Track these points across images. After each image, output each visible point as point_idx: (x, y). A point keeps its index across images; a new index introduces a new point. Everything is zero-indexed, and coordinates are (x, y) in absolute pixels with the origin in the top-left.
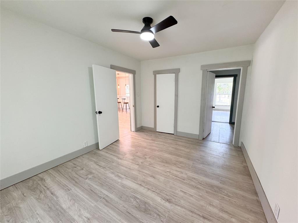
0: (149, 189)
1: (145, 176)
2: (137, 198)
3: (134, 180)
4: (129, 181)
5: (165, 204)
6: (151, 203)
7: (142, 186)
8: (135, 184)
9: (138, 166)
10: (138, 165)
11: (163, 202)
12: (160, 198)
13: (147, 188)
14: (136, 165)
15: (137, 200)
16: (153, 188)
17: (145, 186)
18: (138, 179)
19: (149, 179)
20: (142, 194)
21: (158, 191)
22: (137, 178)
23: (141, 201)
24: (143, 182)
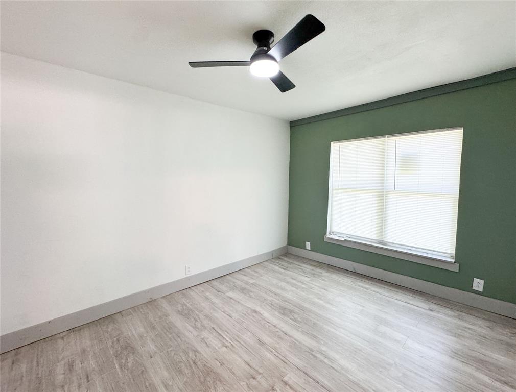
0: (275, 326)
1: (275, 349)
2: (293, 320)
3: (295, 343)
4: (307, 344)
5: (261, 309)
6: (276, 313)
7: (283, 332)
8: (295, 337)
9: (286, 379)
10: (286, 383)
11: (262, 312)
12: (264, 315)
13: (277, 328)
14: (290, 382)
15: (293, 318)
16: (269, 326)
17: (279, 331)
18: (288, 344)
19: (270, 340)
20: (286, 322)
21: (263, 322)
22: (290, 346)
23: (288, 317)
24: (280, 338)
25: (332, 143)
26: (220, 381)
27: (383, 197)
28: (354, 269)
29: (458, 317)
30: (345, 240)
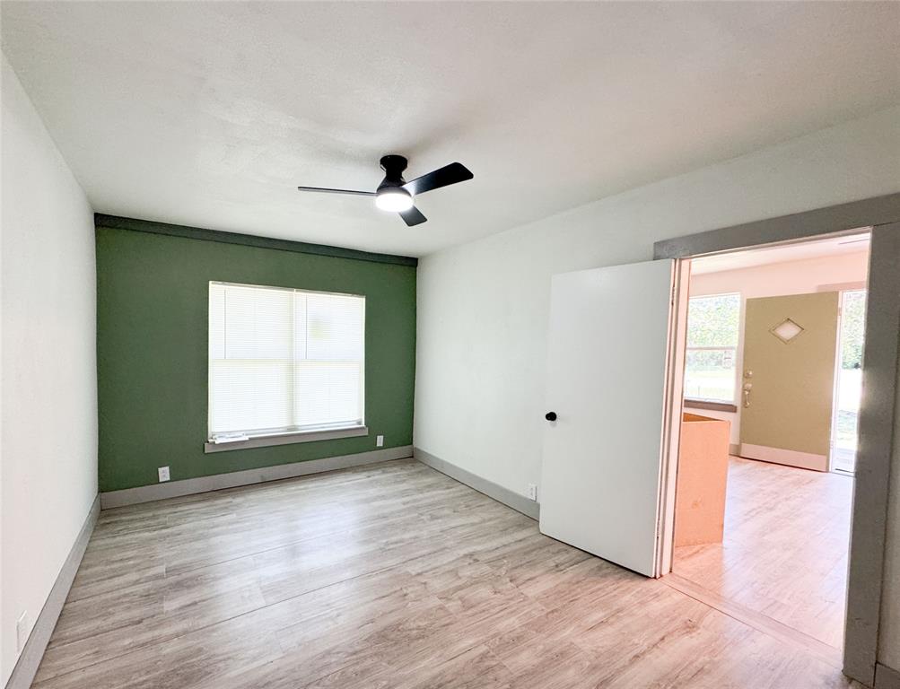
25: (210, 282)
26: (400, 624)
27: (292, 368)
28: (262, 477)
29: (384, 472)
30: (250, 439)
